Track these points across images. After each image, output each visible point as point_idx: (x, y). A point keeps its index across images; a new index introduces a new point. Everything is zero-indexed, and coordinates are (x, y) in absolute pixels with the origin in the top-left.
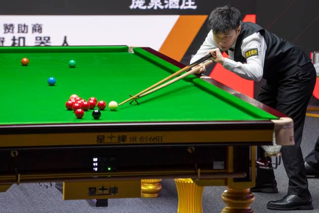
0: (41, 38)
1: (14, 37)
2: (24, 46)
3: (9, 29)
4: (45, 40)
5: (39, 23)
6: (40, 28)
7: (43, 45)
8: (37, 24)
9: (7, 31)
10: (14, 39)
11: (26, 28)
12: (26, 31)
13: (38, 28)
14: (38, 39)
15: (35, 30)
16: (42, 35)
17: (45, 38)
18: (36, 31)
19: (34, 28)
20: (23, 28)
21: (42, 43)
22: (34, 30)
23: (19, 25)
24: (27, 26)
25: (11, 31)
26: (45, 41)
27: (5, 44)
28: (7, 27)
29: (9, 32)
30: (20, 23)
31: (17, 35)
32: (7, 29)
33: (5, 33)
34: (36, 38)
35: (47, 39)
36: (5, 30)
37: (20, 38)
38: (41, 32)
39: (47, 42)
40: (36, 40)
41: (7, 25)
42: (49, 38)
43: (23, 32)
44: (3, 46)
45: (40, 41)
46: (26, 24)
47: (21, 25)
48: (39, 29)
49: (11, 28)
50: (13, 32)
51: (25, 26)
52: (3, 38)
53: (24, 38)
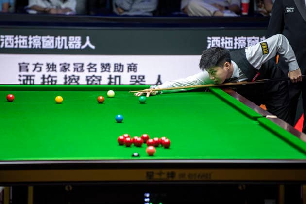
0: (136, 77)
1: (110, 76)
2: (120, 84)
3: (106, 68)
4: (139, 78)
5: (134, 63)
6: (135, 67)
7: (137, 84)
8: (132, 64)
9: (104, 70)
10: (110, 78)
11: (122, 67)
12: (121, 70)
13: (133, 67)
14: (133, 77)
15: (131, 69)
16: (137, 74)
17: (139, 76)
18: (131, 71)
19: (130, 67)
20: (119, 67)
21: (137, 81)
22: (129, 69)
23: (115, 64)
24: (123, 66)
25: (107, 70)
26: (140, 80)
27: (102, 83)
28: (104, 66)
29: (105, 71)
30: (116, 62)
31: (113, 74)
32: (104, 68)
33: (102, 72)
34: (132, 76)
35: (141, 77)
36: (102, 69)
37: (116, 77)
38: (136, 71)
39: (142, 81)
40: (132, 78)
41: (103, 64)
42: (144, 77)
43: (119, 71)
44: (100, 85)
45: (135, 80)
46: (122, 64)
47: (117, 64)
48: (134, 69)
49: (108, 67)
50: (109, 71)
51: (120, 65)
52: (100, 77)
53: (120, 77)
